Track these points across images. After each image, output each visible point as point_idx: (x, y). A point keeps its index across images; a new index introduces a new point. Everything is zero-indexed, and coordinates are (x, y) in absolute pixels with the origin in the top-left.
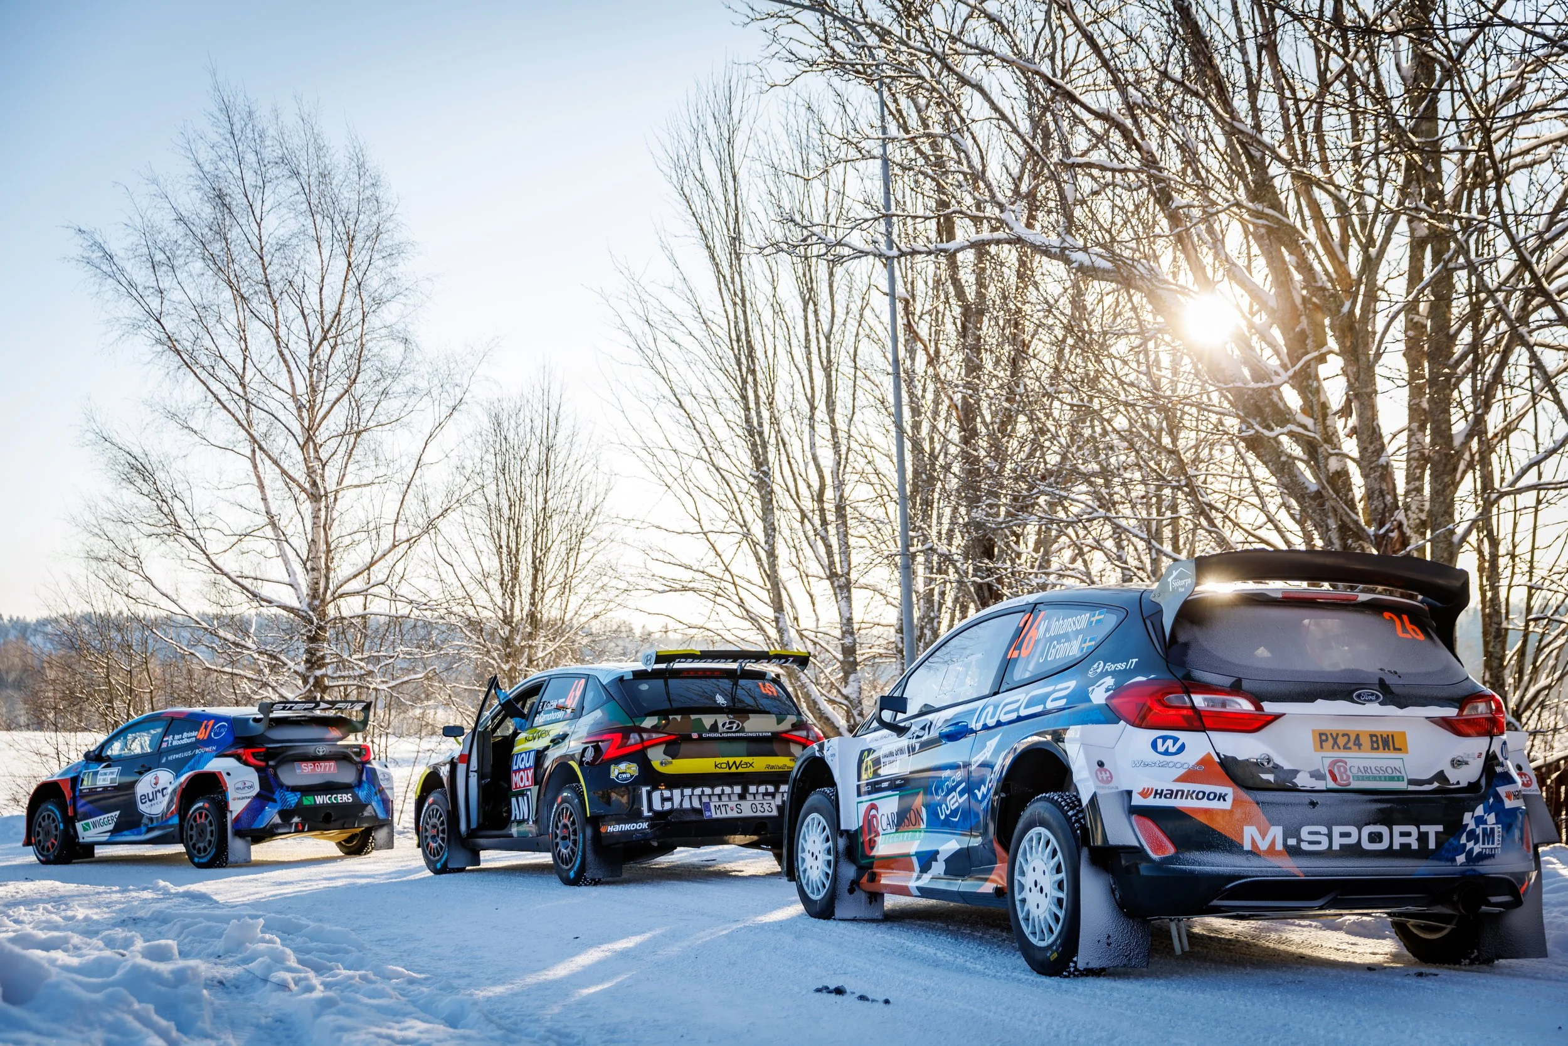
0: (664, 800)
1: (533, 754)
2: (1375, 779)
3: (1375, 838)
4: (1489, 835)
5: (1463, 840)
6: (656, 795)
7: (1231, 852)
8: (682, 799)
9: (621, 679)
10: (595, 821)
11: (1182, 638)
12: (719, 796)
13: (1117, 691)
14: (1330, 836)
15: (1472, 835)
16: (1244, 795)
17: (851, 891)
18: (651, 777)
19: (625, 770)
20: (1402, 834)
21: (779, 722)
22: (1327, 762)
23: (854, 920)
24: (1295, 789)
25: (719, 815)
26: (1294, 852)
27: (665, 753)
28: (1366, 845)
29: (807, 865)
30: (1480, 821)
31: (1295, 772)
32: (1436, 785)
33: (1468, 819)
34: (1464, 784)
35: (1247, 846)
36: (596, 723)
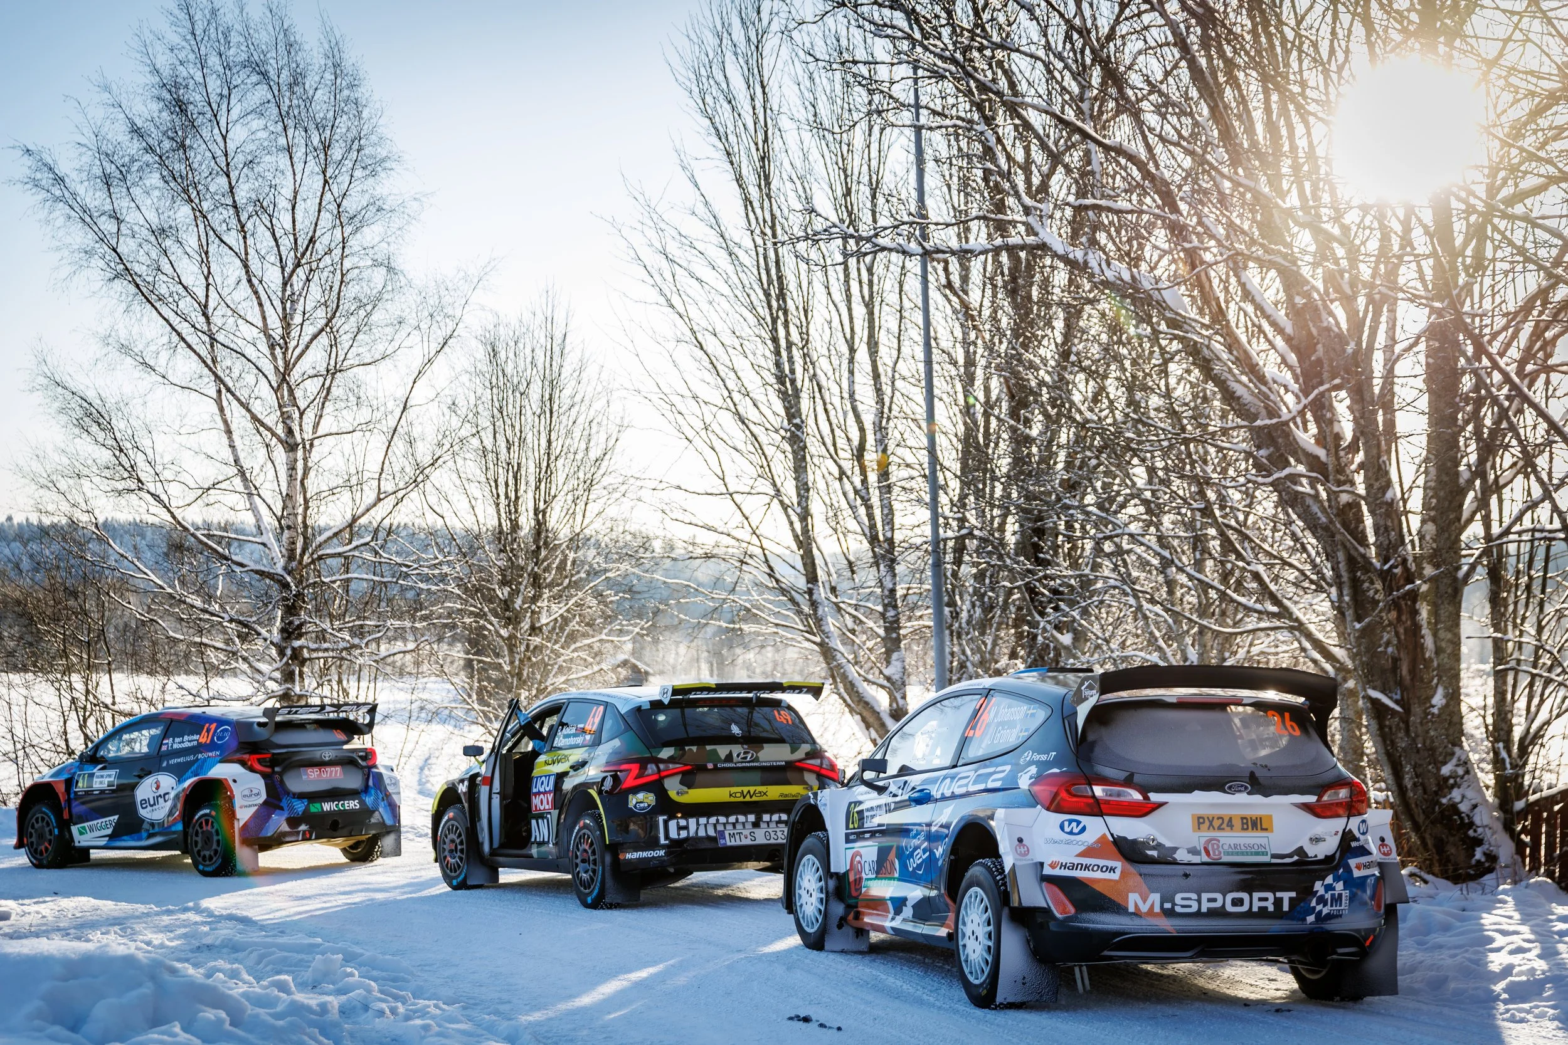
0: (680, 828)
1: (552, 778)
2: (1242, 854)
3: (1238, 902)
4: (1337, 900)
5: (1313, 903)
6: (673, 824)
7: (1118, 913)
8: (698, 828)
9: (639, 709)
10: (614, 849)
11: (1091, 737)
12: (734, 825)
13: (1038, 779)
14: (1199, 901)
15: (1322, 900)
16: (1130, 868)
17: (840, 926)
18: (668, 807)
19: (642, 800)
20: (1261, 899)
21: (793, 751)
22: (1203, 840)
23: (842, 952)
24: (1175, 863)
25: (733, 843)
26: (1170, 913)
27: (682, 783)
28: (1230, 908)
29: (803, 901)
30: (1329, 888)
31: (1175, 849)
32: (1296, 858)
33: (1318, 886)
34: (1321, 857)
35: (1131, 909)
36: (615, 752)
